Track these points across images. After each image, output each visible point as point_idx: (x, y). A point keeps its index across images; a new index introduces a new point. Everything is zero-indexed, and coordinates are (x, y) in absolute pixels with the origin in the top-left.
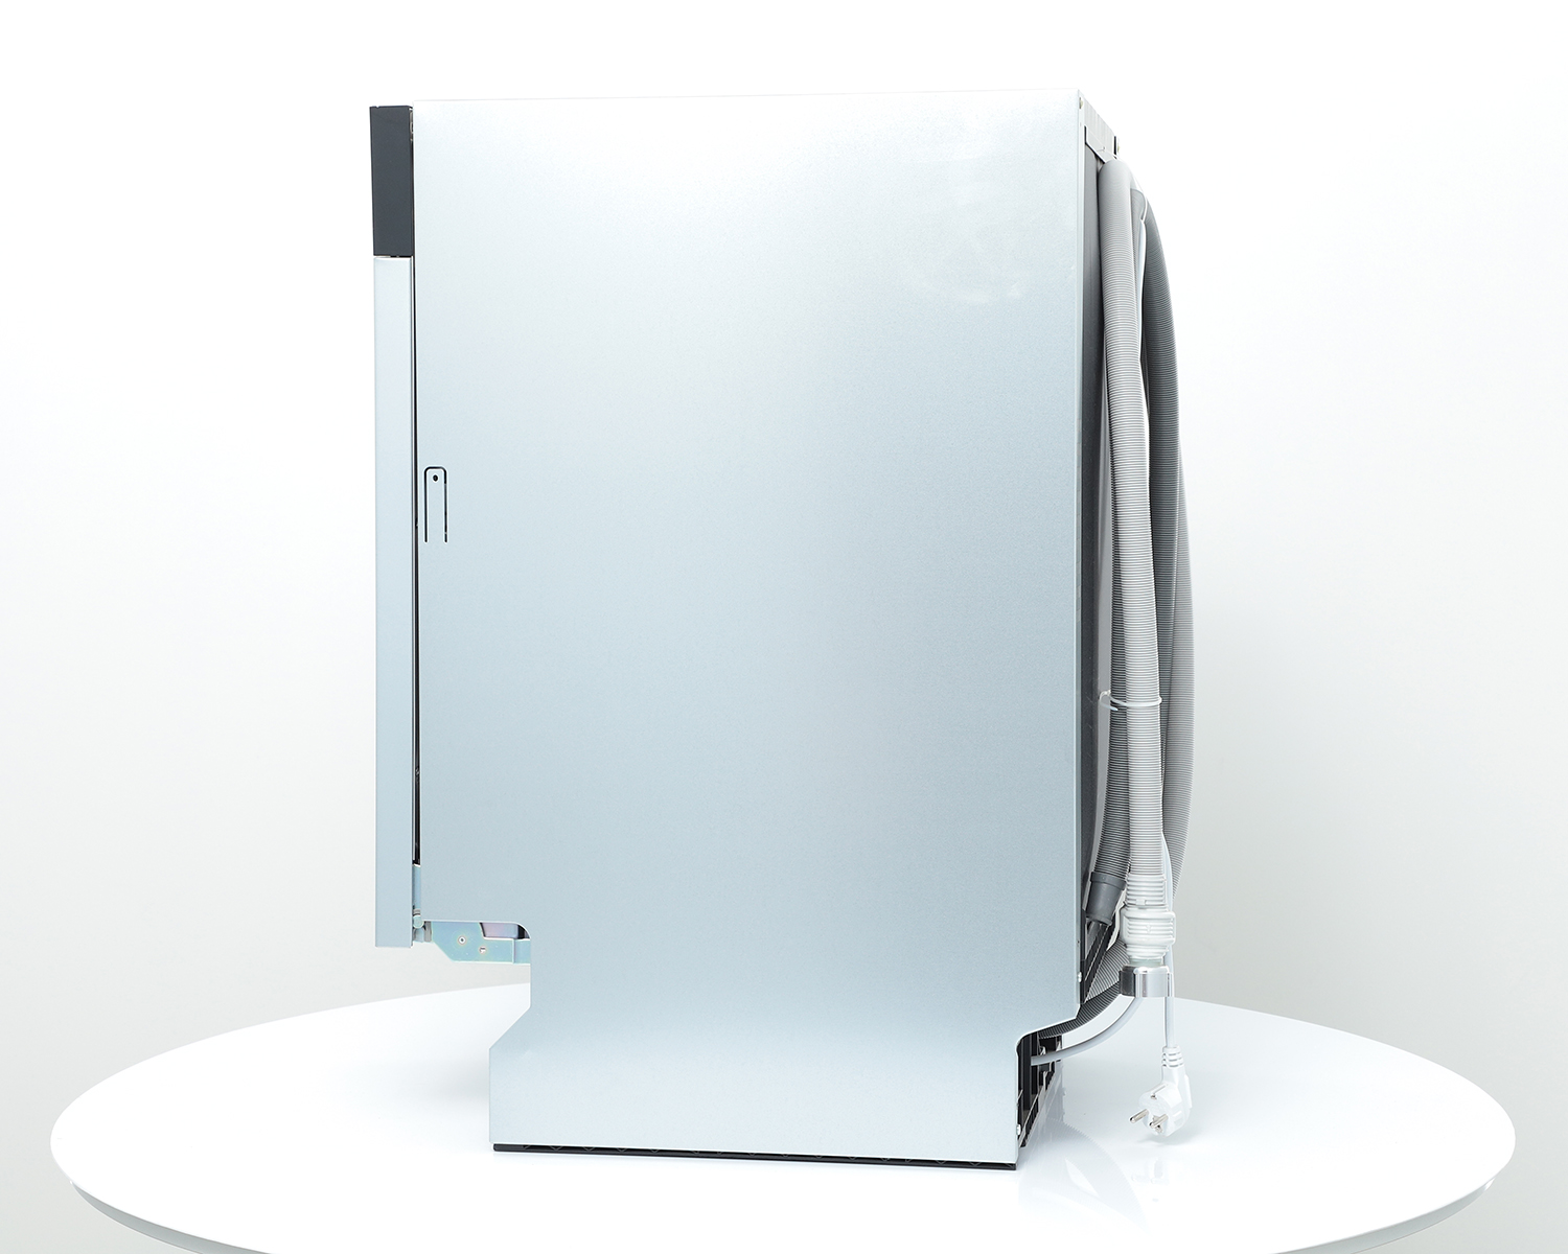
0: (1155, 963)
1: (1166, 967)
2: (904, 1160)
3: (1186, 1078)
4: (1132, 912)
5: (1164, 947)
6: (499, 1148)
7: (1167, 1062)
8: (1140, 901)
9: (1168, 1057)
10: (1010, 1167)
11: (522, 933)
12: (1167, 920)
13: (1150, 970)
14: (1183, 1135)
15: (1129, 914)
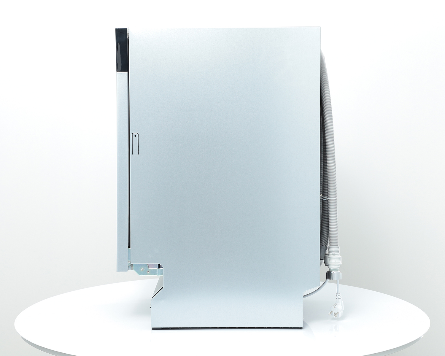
0: (337, 270)
1: (340, 271)
2: (271, 328)
3: (343, 301)
4: (331, 256)
5: (339, 266)
6: (153, 329)
7: (337, 298)
8: (333, 253)
9: (338, 296)
10: (301, 328)
11: (159, 266)
12: (339, 258)
13: (335, 272)
14: (343, 318)
15: (330, 257)
